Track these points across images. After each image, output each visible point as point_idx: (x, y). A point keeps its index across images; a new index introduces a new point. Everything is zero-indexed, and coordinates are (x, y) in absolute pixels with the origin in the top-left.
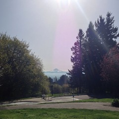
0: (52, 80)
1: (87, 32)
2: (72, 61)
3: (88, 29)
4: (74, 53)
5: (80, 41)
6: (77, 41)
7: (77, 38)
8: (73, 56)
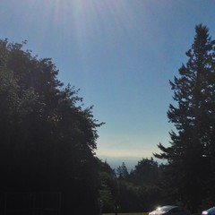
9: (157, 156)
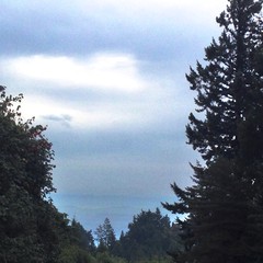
9: (168, 207)
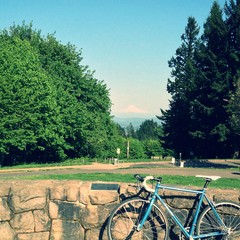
0: (123, 129)
1: (205, 26)
2: (170, 89)
3: (208, 20)
4: (174, 74)
5: (190, 46)
6: (183, 45)
7: (183, 38)
8: (173, 80)
9: (159, 118)
